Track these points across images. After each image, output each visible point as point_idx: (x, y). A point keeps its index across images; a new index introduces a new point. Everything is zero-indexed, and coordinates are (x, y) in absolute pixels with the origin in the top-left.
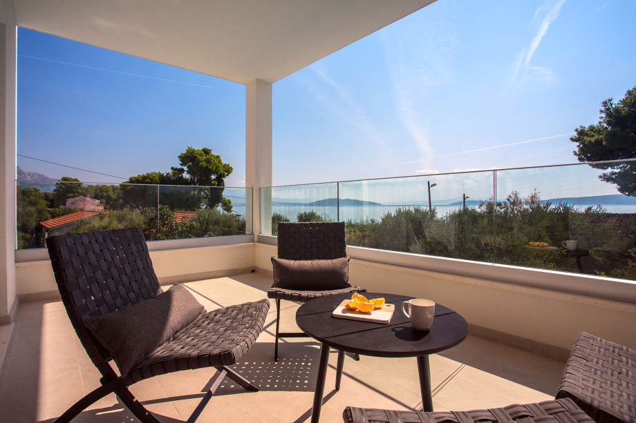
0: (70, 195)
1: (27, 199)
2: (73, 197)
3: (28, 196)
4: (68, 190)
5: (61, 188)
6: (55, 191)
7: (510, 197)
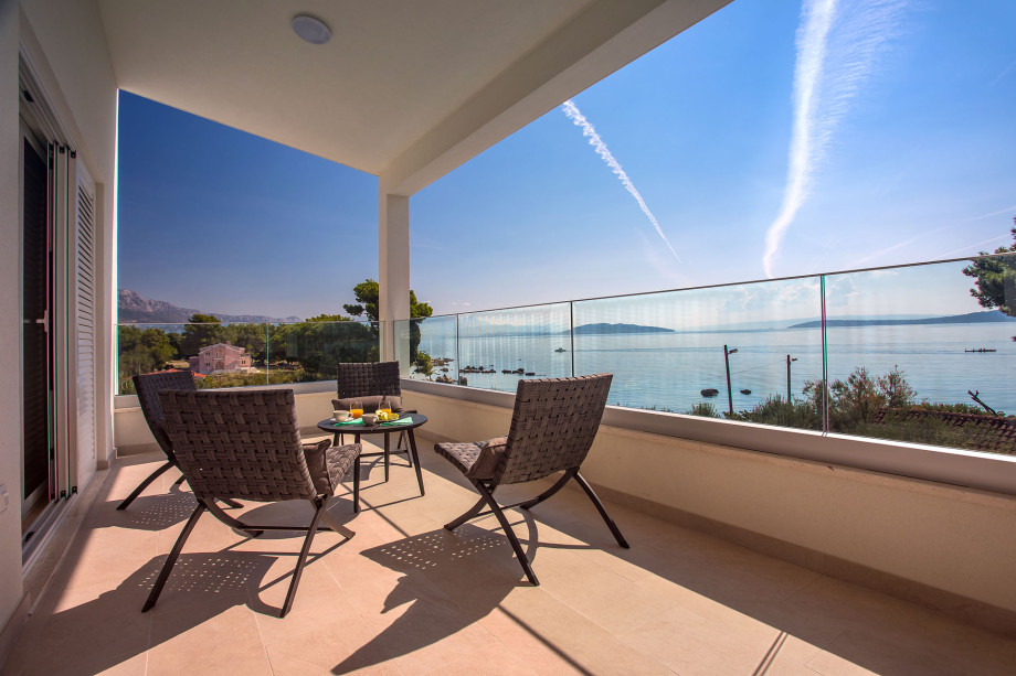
0: (204, 340)
1: (147, 350)
2: (208, 344)
3: (150, 346)
4: (202, 333)
5: (191, 330)
6: (183, 335)
7: (854, 377)
